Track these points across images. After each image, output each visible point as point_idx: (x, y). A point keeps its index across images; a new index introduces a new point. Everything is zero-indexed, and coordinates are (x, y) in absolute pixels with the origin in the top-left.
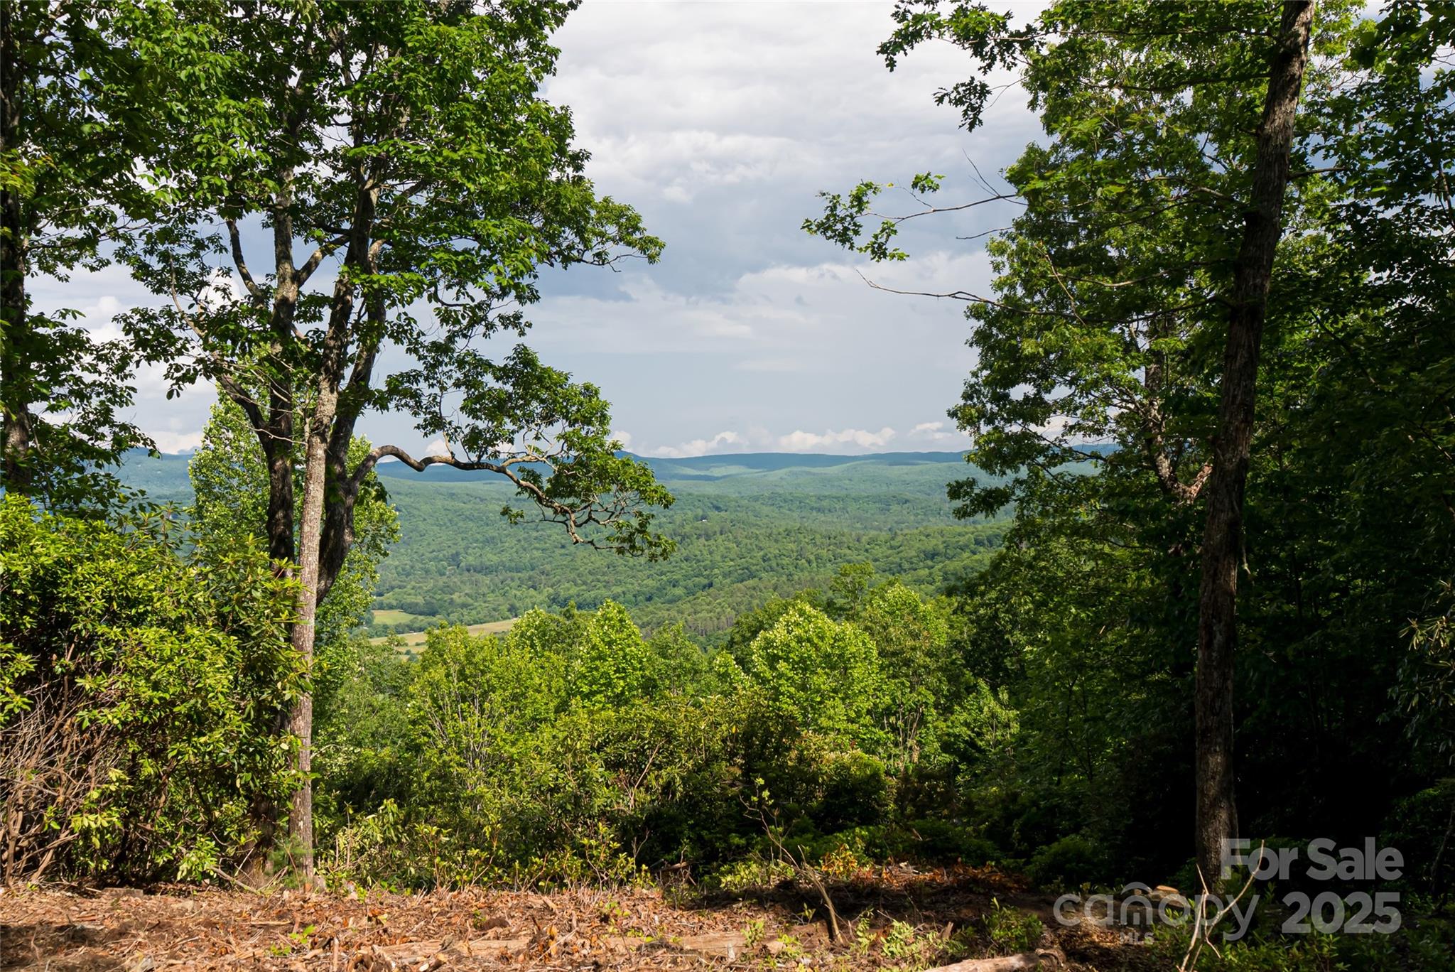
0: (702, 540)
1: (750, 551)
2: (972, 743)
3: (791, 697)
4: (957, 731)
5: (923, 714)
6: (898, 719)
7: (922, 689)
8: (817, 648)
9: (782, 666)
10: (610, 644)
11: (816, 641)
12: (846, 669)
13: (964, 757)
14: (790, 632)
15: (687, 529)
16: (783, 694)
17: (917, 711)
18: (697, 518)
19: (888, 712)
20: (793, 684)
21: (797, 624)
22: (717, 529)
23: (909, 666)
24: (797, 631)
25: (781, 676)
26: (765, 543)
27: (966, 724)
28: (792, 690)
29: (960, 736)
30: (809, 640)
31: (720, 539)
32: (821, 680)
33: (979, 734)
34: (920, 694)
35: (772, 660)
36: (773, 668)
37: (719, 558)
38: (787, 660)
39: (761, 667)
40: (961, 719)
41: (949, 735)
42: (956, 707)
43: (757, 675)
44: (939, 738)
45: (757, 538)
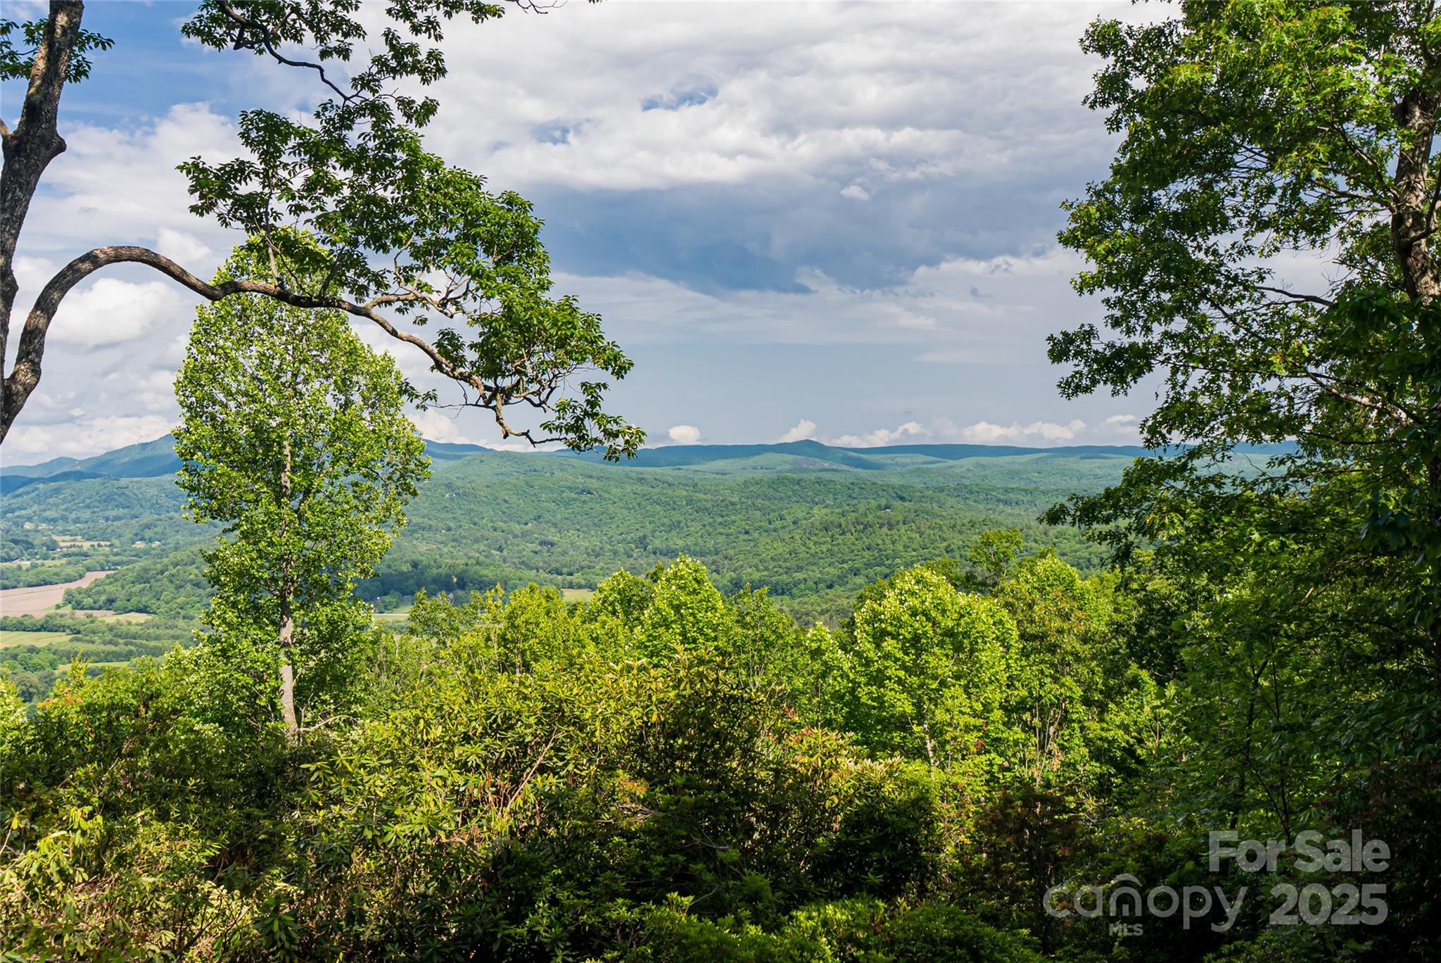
0: (885, 529)
1: (933, 542)
2: (1130, 751)
3: (900, 681)
4: (1109, 735)
5: (1066, 711)
6: (1033, 716)
7: (1068, 680)
8: (935, 624)
9: (889, 645)
10: (677, 609)
11: (933, 614)
12: (972, 651)
13: (1121, 767)
14: (902, 603)
15: (870, 517)
16: (890, 678)
17: (1059, 706)
18: (880, 507)
19: (1022, 706)
20: (904, 667)
21: (913, 594)
22: (900, 518)
23: (1054, 653)
24: (913, 602)
25: (887, 656)
26: (949, 534)
27: (1125, 728)
28: (902, 673)
29: (1114, 740)
30: (925, 613)
31: (903, 528)
32: (941, 662)
33: (1140, 741)
34: (1063, 685)
35: (879, 638)
36: (878, 646)
37: (901, 548)
38: (895, 637)
39: (865, 645)
40: (1118, 721)
41: (1101, 739)
42: (1111, 706)
43: (858, 654)
44: (1088, 742)
45: (941, 529)
